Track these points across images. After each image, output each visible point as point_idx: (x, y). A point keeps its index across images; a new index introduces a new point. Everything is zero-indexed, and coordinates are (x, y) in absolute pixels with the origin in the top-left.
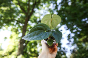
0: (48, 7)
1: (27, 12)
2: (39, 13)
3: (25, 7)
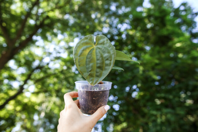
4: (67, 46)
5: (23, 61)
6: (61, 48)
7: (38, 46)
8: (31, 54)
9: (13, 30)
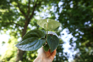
0: (49, 10)
1: (27, 14)
2: (39, 15)
3: (25, 9)
4: (49, 12)
5: (33, 24)
6: (47, 13)
7: (37, 16)
9: (26, 12)
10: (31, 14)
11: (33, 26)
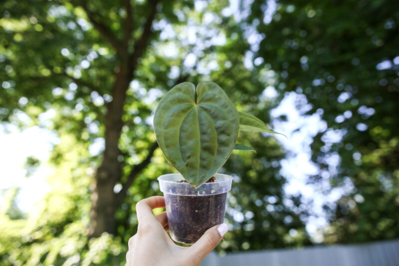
0: (217, 11)
1: (120, 36)
2: (177, 39)
3: (112, 15)
5: (152, 77)
6: (209, 28)
7: (166, 41)
8: (159, 60)
9: (116, 26)
10: (138, 34)
11: (149, 87)
